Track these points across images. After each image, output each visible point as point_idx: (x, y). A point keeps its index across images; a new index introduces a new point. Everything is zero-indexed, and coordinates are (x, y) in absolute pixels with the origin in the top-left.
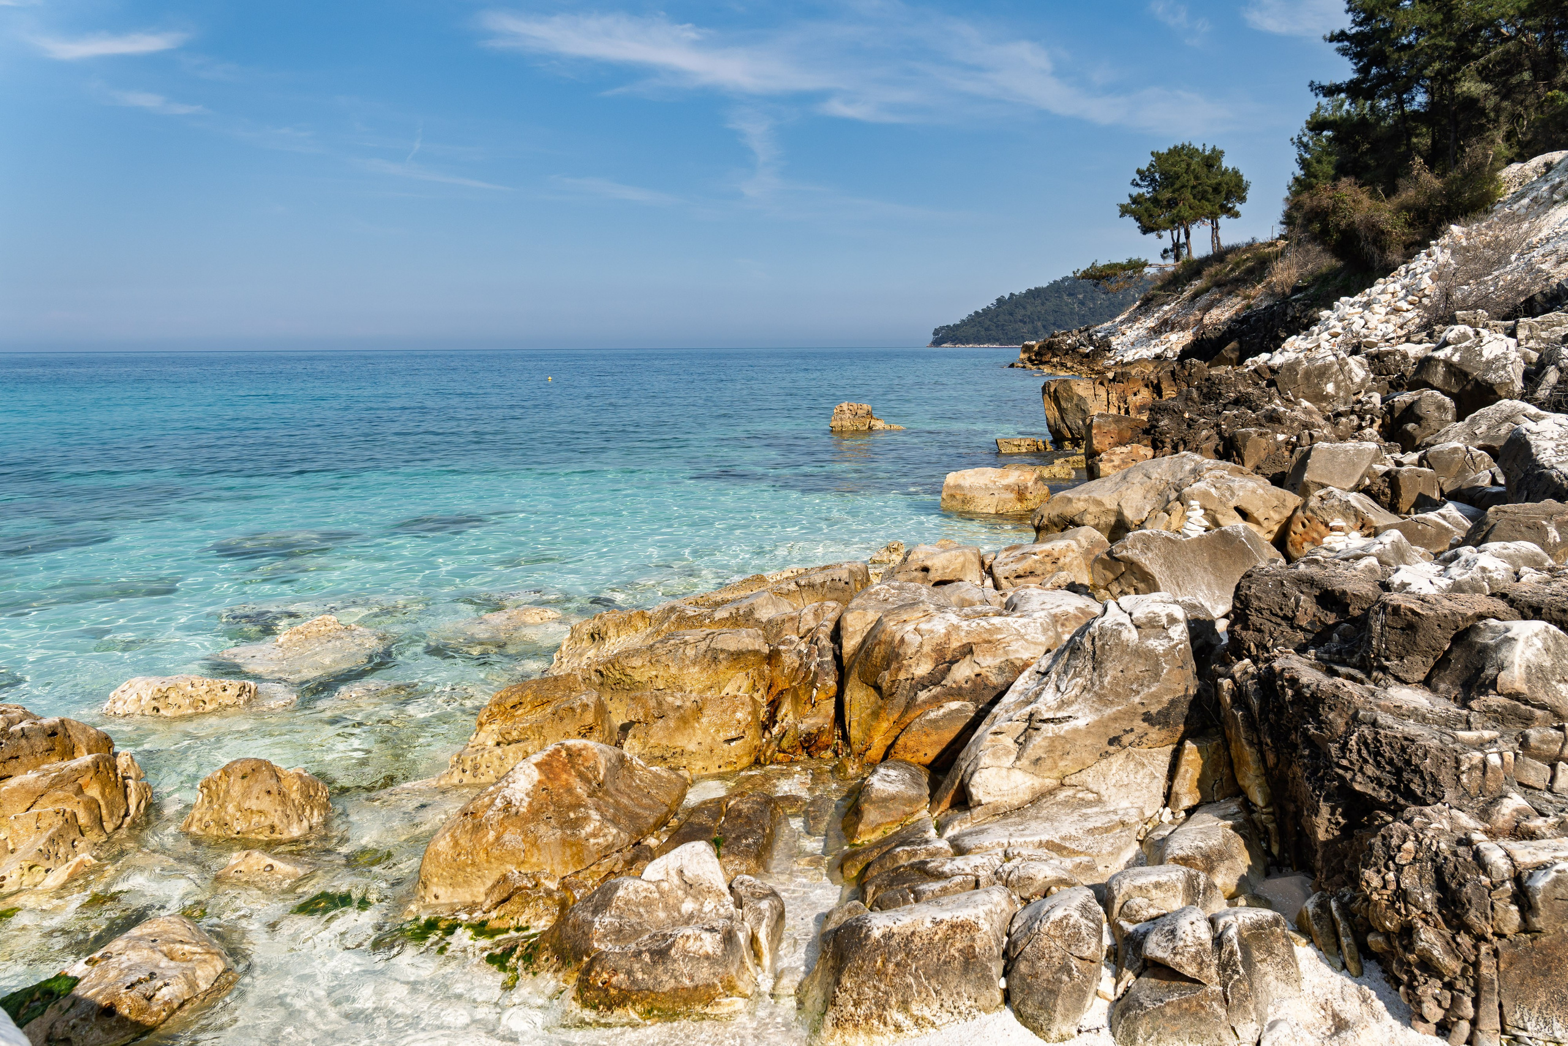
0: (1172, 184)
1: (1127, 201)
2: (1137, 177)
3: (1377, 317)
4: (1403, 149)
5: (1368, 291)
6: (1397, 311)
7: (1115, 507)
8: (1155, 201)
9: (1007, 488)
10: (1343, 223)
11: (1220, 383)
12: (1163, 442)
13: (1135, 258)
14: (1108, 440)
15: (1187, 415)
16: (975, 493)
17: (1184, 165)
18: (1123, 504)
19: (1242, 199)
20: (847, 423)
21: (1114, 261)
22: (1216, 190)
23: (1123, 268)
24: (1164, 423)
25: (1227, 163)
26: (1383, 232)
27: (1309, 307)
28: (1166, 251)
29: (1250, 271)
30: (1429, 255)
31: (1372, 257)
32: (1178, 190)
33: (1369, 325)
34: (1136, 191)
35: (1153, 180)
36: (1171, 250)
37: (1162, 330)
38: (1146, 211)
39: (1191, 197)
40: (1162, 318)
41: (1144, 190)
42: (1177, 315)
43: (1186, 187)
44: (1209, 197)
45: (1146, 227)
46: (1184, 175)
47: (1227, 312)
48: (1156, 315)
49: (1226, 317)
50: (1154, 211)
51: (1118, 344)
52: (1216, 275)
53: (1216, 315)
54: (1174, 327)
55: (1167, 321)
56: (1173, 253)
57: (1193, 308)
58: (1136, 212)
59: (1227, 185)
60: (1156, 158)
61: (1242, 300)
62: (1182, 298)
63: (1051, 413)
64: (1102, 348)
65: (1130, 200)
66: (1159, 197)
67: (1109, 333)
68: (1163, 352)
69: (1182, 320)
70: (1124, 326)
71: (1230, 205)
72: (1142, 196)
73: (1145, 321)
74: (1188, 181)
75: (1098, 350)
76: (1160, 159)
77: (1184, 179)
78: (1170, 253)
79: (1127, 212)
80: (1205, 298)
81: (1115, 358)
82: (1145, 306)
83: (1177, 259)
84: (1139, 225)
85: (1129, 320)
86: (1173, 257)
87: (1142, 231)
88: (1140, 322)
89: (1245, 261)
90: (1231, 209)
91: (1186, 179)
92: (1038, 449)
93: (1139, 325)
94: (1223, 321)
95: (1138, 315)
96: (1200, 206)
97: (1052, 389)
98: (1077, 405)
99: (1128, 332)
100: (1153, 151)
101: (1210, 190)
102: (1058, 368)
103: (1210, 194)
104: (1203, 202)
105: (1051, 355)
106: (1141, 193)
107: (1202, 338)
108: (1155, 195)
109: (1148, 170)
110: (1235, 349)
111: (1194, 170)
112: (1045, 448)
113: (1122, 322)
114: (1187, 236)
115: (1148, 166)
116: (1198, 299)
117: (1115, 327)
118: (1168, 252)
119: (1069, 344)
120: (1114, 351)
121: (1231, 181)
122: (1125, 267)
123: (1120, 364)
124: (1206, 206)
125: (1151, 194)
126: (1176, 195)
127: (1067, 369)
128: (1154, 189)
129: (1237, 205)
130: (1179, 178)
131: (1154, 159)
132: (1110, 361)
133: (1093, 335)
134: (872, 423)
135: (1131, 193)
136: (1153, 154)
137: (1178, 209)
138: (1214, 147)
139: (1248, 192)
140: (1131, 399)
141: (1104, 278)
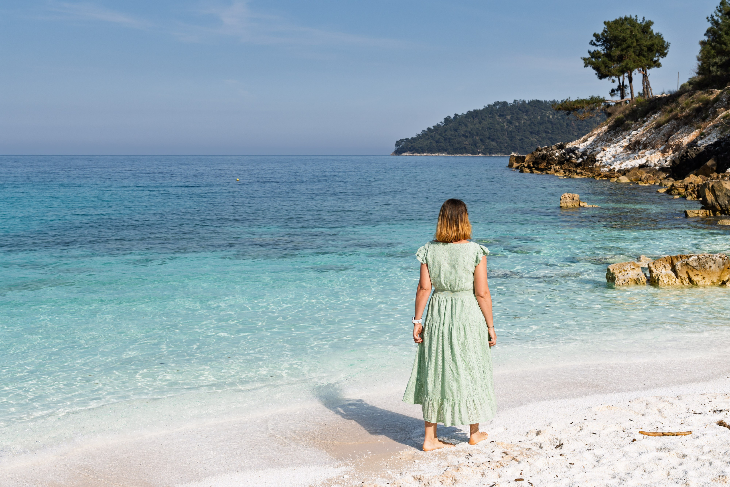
0: (621, 45)
1: (588, 56)
2: (594, 39)
8: (608, 55)
13: (595, 95)
17: (628, 32)
19: (664, 55)
21: (582, 98)
22: (650, 49)
23: (587, 102)
25: (655, 29)
28: (613, 91)
29: (698, 110)
32: (625, 49)
34: (593, 49)
35: (606, 41)
36: (617, 90)
37: (636, 148)
38: (603, 63)
39: (633, 54)
40: (633, 139)
41: (599, 49)
42: (648, 138)
43: (631, 47)
44: (645, 53)
45: (602, 74)
46: (629, 39)
47: (686, 138)
48: (628, 137)
49: (686, 140)
50: (609, 63)
51: (602, 157)
52: (671, 111)
53: (677, 139)
54: (647, 146)
55: (639, 142)
56: (619, 92)
57: (659, 133)
58: (596, 63)
59: (657, 45)
60: (607, 27)
61: (696, 129)
62: (646, 126)
63: (710, 197)
64: (590, 159)
65: (590, 55)
66: (612, 54)
67: (588, 149)
68: (645, 163)
69: (652, 142)
70: (599, 144)
71: (655, 59)
72: (599, 53)
73: (619, 142)
74: (632, 43)
75: (587, 161)
76: (610, 27)
77: (629, 41)
78: (616, 92)
79: (589, 63)
80: (667, 127)
81: (606, 166)
82: (614, 130)
83: (622, 97)
84: (596, 72)
85: (603, 141)
86: (619, 94)
87: (599, 76)
88: (615, 142)
89: (692, 102)
90: (656, 61)
91: (630, 42)
92: (707, 215)
93: (615, 144)
94: (683, 143)
95: (609, 137)
96: (639, 60)
97: (710, 186)
98: (725, 194)
99: (608, 149)
100: (605, 20)
101: (645, 49)
102: (567, 173)
103: (645, 52)
104: (641, 57)
105: (545, 164)
106: (596, 50)
107: (687, 155)
108: (609, 52)
109: (603, 34)
110: (714, 162)
111: (636, 35)
112: (710, 215)
113: (595, 141)
114: (631, 80)
115: (602, 31)
116: (662, 127)
117: (591, 145)
118: (615, 91)
119: (557, 156)
120: (600, 162)
121: (659, 42)
122: (589, 102)
123: (614, 171)
124: (644, 60)
125: (605, 52)
126: (624, 53)
127: (578, 174)
128: (606, 47)
129: (660, 58)
130: (625, 41)
131: (606, 27)
132: (605, 169)
133: (575, 150)
134: (582, 204)
135: (590, 50)
136: (605, 23)
137: (625, 62)
138: (644, 18)
139: (669, 49)
141: (574, 109)
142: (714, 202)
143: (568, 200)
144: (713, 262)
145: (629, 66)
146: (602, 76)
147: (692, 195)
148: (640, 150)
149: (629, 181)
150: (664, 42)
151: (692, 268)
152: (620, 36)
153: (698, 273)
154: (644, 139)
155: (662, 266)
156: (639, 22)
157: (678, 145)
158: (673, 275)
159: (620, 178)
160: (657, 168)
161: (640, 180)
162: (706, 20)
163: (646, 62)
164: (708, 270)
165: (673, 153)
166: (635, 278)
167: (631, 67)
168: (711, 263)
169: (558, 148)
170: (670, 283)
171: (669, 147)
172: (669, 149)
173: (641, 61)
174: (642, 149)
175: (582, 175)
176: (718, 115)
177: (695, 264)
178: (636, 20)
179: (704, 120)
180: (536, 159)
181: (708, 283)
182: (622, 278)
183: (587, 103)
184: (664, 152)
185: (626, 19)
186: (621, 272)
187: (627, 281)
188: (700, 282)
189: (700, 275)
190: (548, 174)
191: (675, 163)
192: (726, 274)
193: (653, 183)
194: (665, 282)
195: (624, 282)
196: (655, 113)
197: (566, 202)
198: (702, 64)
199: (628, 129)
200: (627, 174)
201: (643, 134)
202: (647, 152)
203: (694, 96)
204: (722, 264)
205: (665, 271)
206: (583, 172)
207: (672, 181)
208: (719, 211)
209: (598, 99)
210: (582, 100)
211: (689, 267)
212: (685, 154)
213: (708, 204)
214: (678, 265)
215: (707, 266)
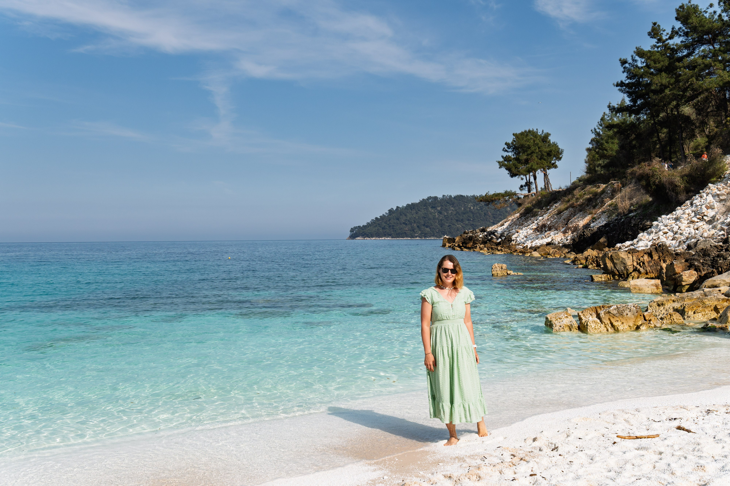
1: (501, 160)
2: (506, 147)
3: (684, 225)
4: (655, 139)
5: (674, 213)
6: (692, 222)
8: (517, 159)
9: (652, 285)
10: (657, 181)
12: (700, 269)
13: (509, 190)
14: (680, 269)
15: (701, 261)
16: (642, 287)
17: (532, 141)
19: (560, 159)
20: (499, 272)
22: (549, 154)
23: (503, 195)
25: (552, 139)
26: (676, 186)
27: (642, 220)
28: (522, 186)
29: (589, 200)
30: (701, 197)
31: (672, 197)
32: (530, 154)
33: (681, 228)
34: (505, 154)
35: (515, 148)
36: (525, 186)
37: (543, 230)
38: (514, 165)
39: (536, 158)
40: (540, 223)
41: (510, 154)
42: (551, 222)
43: (534, 152)
44: (545, 158)
45: (513, 174)
46: (533, 146)
47: (581, 221)
48: (536, 222)
49: (582, 223)
50: (518, 165)
51: (516, 238)
52: (569, 201)
53: (575, 222)
54: (551, 229)
55: (545, 225)
56: (527, 187)
57: (560, 218)
58: (508, 166)
59: (554, 151)
61: (588, 215)
62: (550, 213)
63: (610, 265)
64: (507, 239)
66: (520, 158)
67: (505, 231)
68: (551, 242)
69: (555, 225)
70: (514, 228)
71: (553, 162)
72: (510, 157)
73: (529, 225)
74: (535, 150)
75: (505, 240)
76: (518, 137)
77: (533, 148)
78: (524, 187)
79: (503, 165)
80: (566, 213)
81: (520, 244)
82: (524, 217)
83: (529, 191)
84: (509, 172)
85: (516, 225)
86: (527, 189)
87: (510, 175)
88: (526, 225)
89: (584, 194)
90: (553, 164)
92: (608, 278)
93: (526, 227)
94: (580, 225)
95: (521, 221)
96: (541, 162)
97: (610, 256)
98: (621, 261)
99: (521, 231)
101: (545, 154)
102: (490, 250)
103: (545, 156)
104: (542, 160)
105: (472, 244)
106: (508, 155)
107: (584, 234)
108: (517, 156)
109: (512, 143)
110: (605, 240)
111: (538, 144)
112: (611, 278)
113: (510, 225)
114: (535, 178)
115: (512, 141)
116: (562, 214)
117: (507, 228)
119: (481, 237)
120: (515, 241)
121: (555, 149)
123: (527, 248)
124: (544, 163)
125: (515, 156)
126: (529, 157)
127: (498, 250)
128: (515, 153)
129: (557, 161)
130: (530, 148)
131: (514, 137)
132: (519, 246)
133: (495, 232)
134: (509, 272)
135: (503, 155)
136: (513, 134)
137: (530, 164)
138: (543, 131)
139: (563, 155)
140: (641, 259)
141: (492, 201)
142: (613, 268)
143: (498, 269)
144: (628, 310)
145: (533, 167)
146: (513, 175)
147: (592, 265)
148: (546, 231)
149: (540, 256)
150: (559, 149)
151: (613, 315)
152: (526, 144)
153: (618, 319)
154: (549, 223)
155: (589, 315)
156: (539, 134)
157: (576, 227)
158: (599, 321)
159: (532, 253)
160: (561, 245)
161: (549, 254)
162: (591, 132)
163: (546, 164)
164: (625, 316)
165: (572, 233)
166: (569, 324)
167: (535, 168)
168: (627, 311)
169: (481, 232)
170: (597, 328)
171: (569, 228)
172: (569, 230)
173: (542, 164)
174: (547, 231)
175: (502, 251)
176: (605, 204)
177: (615, 312)
178: (537, 132)
179: (594, 207)
180: (464, 239)
181: (626, 327)
182: (558, 324)
184: (565, 232)
185: (529, 131)
186: (557, 320)
187: (562, 327)
188: (620, 326)
189: (619, 321)
190: (474, 251)
191: (575, 241)
192: (639, 319)
193: (559, 257)
194: (593, 327)
195: (560, 328)
196: (556, 203)
197: (496, 271)
198: (589, 165)
199: (535, 215)
200: (537, 250)
201: (548, 219)
202: (552, 233)
203: (586, 189)
204: (636, 312)
205: (592, 319)
206: (503, 249)
207: (574, 255)
208: (617, 275)
209: (510, 193)
210: (498, 194)
211: (611, 314)
212: (582, 234)
213: (608, 270)
214: (602, 313)
215: (625, 314)
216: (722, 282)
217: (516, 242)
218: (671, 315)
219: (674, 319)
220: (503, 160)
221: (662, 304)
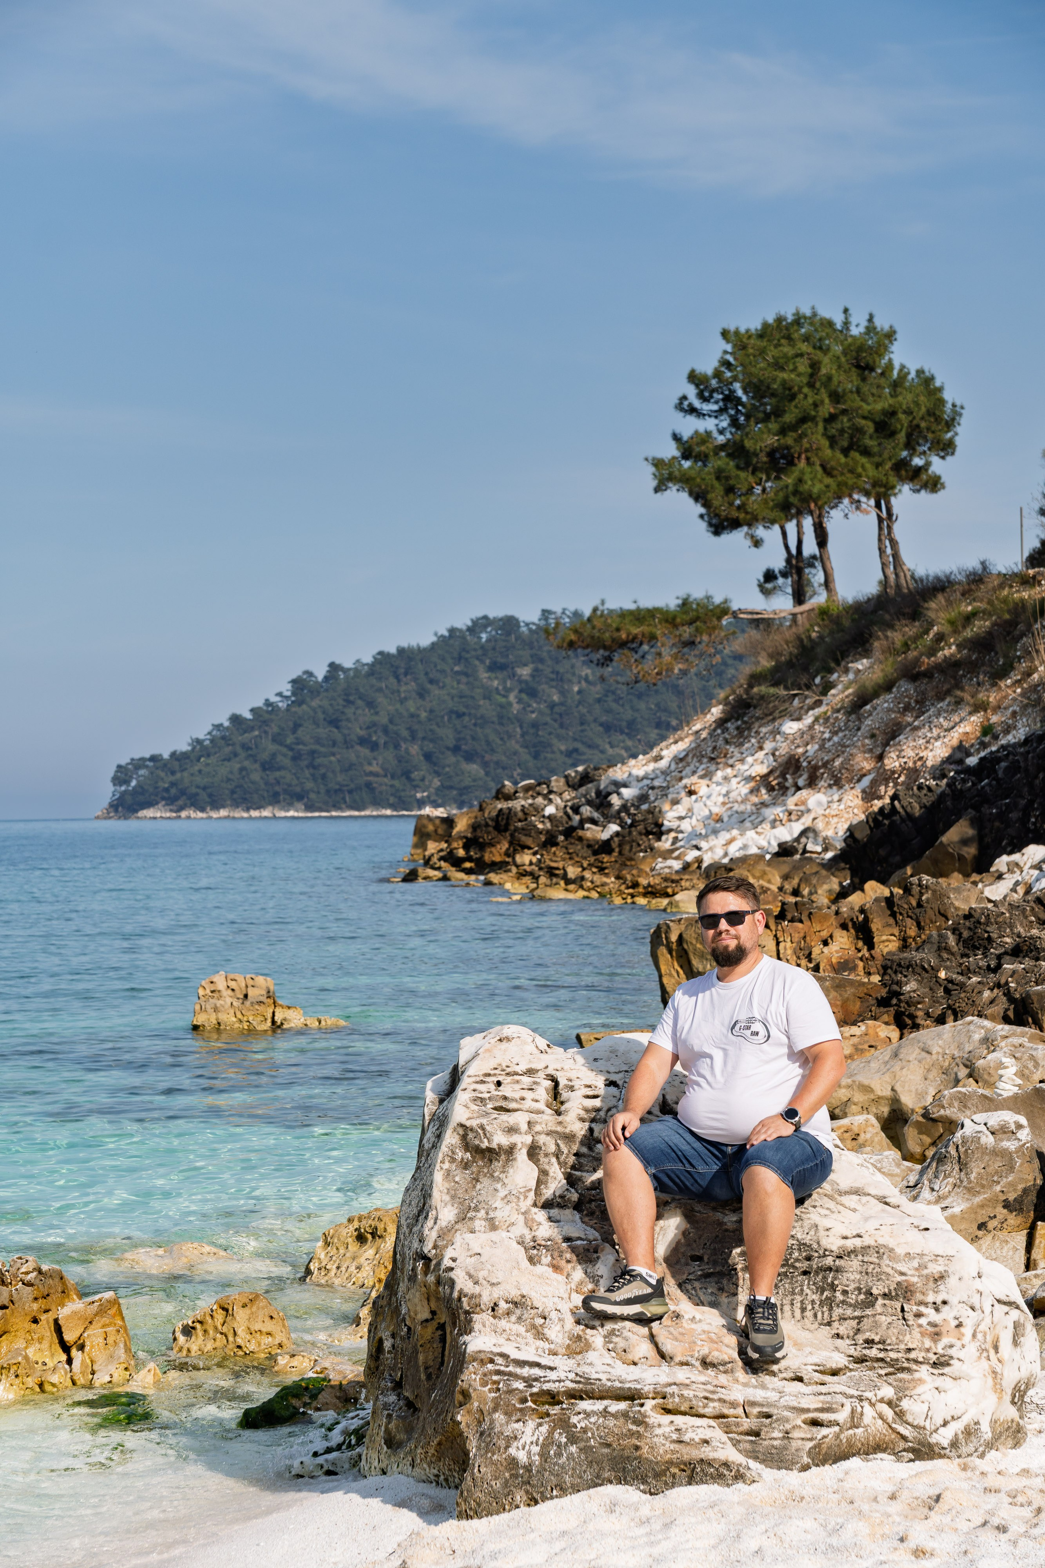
0: (778, 413)
1: (670, 451)
2: (691, 392)
7: (888, 1093)
11: (988, 923)
13: (697, 594)
15: (942, 974)
17: (803, 366)
18: (898, 1088)
19: (947, 448)
20: (228, 1018)
21: (648, 602)
22: (884, 425)
23: (669, 619)
24: (910, 987)
28: (769, 576)
29: (985, 644)
32: (793, 427)
34: (689, 426)
35: (730, 399)
36: (784, 575)
37: (787, 784)
38: (718, 478)
39: (825, 443)
40: (784, 753)
41: (710, 424)
42: (822, 747)
43: (813, 419)
44: (869, 442)
45: (721, 517)
46: (806, 390)
47: (938, 744)
48: (769, 745)
49: (936, 752)
50: (737, 476)
51: (681, 818)
52: (904, 648)
53: (913, 747)
54: (817, 777)
55: (798, 760)
56: (789, 580)
57: (859, 729)
58: (694, 479)
59: (908, 412)
60: (734, 346)
61: (971, 713)
62: (828, 704)
64: (641, 828)
65: (678, 448)
66: (748, 444)
67: (653, 788)
68: (797, 840)
69: (833, 760)
70: (688, 770)
71: (918, 461)
72: (707, 440)
73: (743, 760)
74: (815, 405)
75: (630, 833)
76: (744, 347)
77: (806, 399)
78: (781, 581)
79: (671, 478)
80: (885, 706)
81: (676, 853)
82: (737, 720)
83: (799, 597)
84: (703, 510)
85: (700, 757)
86: (789, 590)
87: (710, 524)
88: (731, 762)
89: (969, 616)
90: (919, 470)
91: (810, 401)
93: (729, 770)
94: (929, 761)
95: (721, 742)
96: (847, 464)
99: (702, 788)
100: (726, 327)
101: (870, 427)
102: (543, 880)
103: (871, 437)
104: (855, 454)
105: (507, 846)
106: (701, 430)
108: (738, 437)
109: (717, 374)
110: (968, 835)
111: (830, 378)
113: (681, 760)
114: (822, 539)
115: (715, 364)
116: (868, 707)
117: (665, 773)
118: (776, 578)
119: (550, 818)
120: (673, 835)
121: (917, 404)
122: (674, 618)
123: (699, 867)
124: (863, 466)
125: (729, 436)
126: (789, 440)
127: (568, 883)
128: (734, 422)
129: (935, 460)
130: (793, 397)
131: (729, 347)
132: (669, 862)
133: (609, 794)
135: (677, 431)
136: (725, 335)
137: (796, 474)
138: (871, 319)
139: (958, 429)
140: (816, 951)
141: (623, 644)
143: (227, 998)
145: (806, 487)
146: (720, 524)
148: (799, 789)
150: (942, 402)
152: (776, 379)
154: (813, 750)
156: (855, 331)
157: (912, 768)
159: (677, 897)
160: (829, 855)
163: (871, 471)
167: (815, 490)
172: (887, 786)
173: (852, 471)
174: (802, 787)
175: (581, 887)
178: (846, 324)
179: (997, 677)
180: (484, 826)
183: (667, 621)
185: (798, 321)
196: (862, 654)
197: (216, 1009)
201: (814, 734)
202: (818, 798)
206: (587, 875)
209: (705, 607)
210: (648, 611)
216: (858, 1097)
217: (676, 840)
218: (227, 1310)
219: (235, 1334)
220: (677, 454)
221: (374, 1234)
